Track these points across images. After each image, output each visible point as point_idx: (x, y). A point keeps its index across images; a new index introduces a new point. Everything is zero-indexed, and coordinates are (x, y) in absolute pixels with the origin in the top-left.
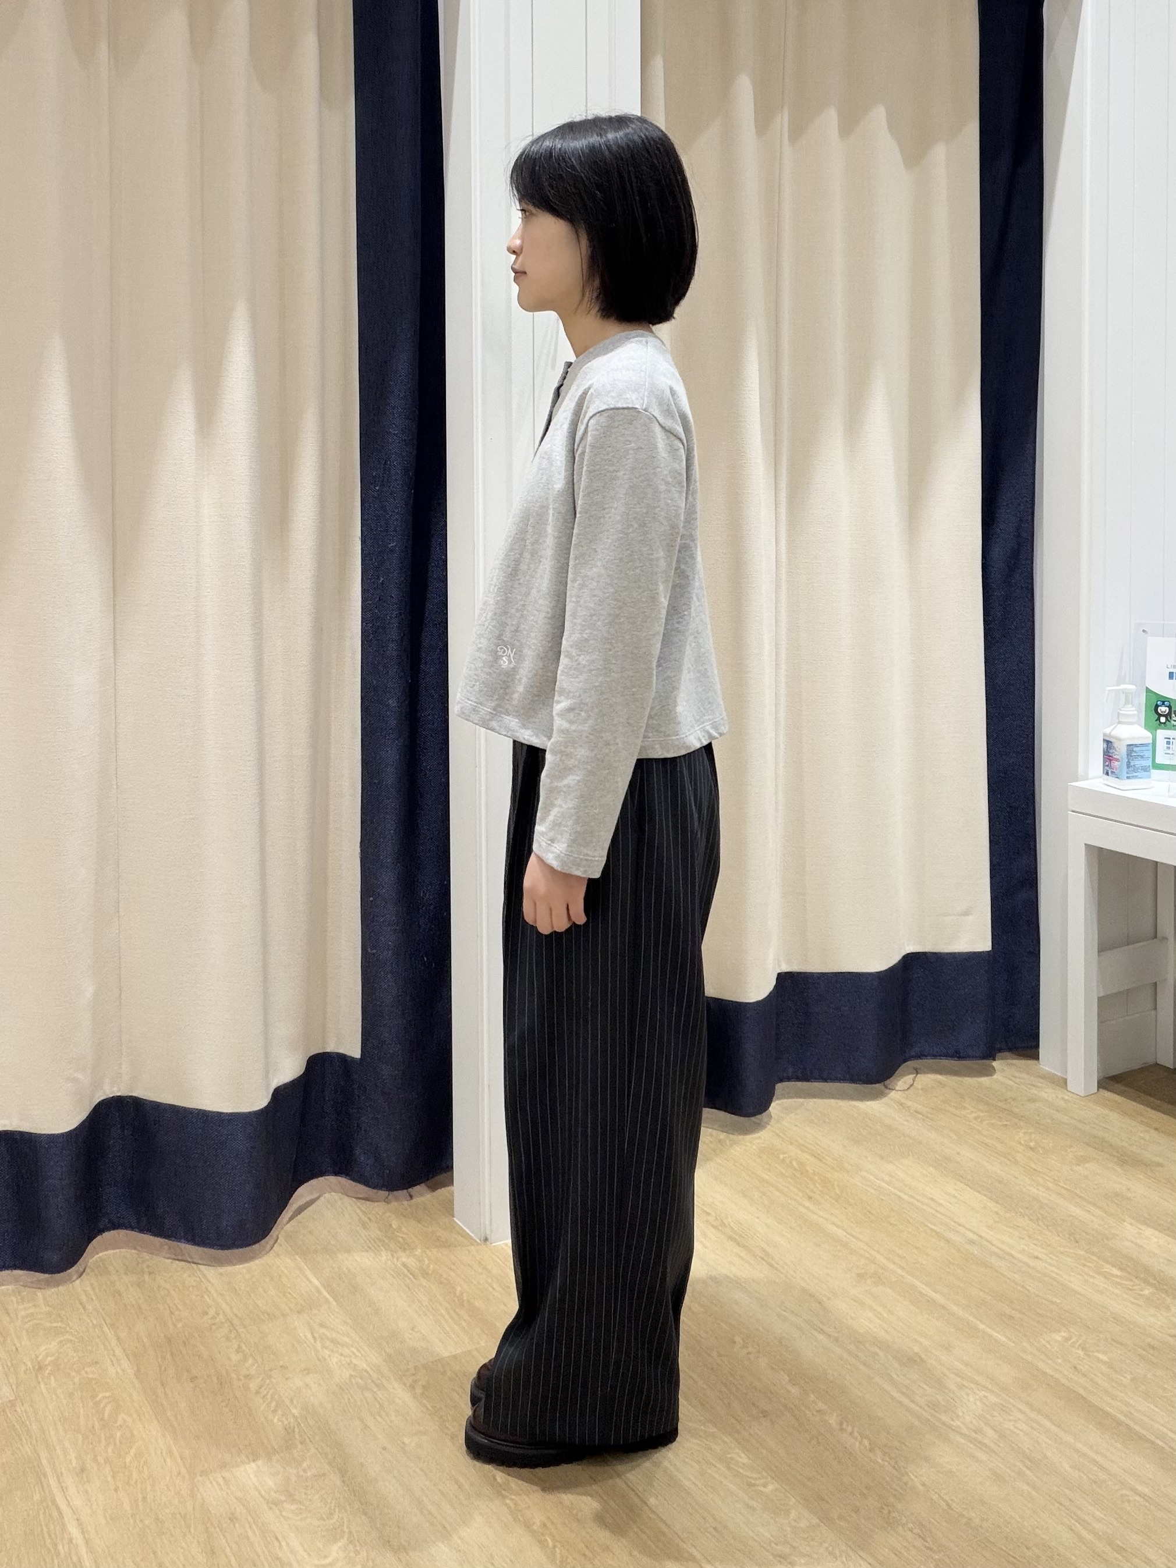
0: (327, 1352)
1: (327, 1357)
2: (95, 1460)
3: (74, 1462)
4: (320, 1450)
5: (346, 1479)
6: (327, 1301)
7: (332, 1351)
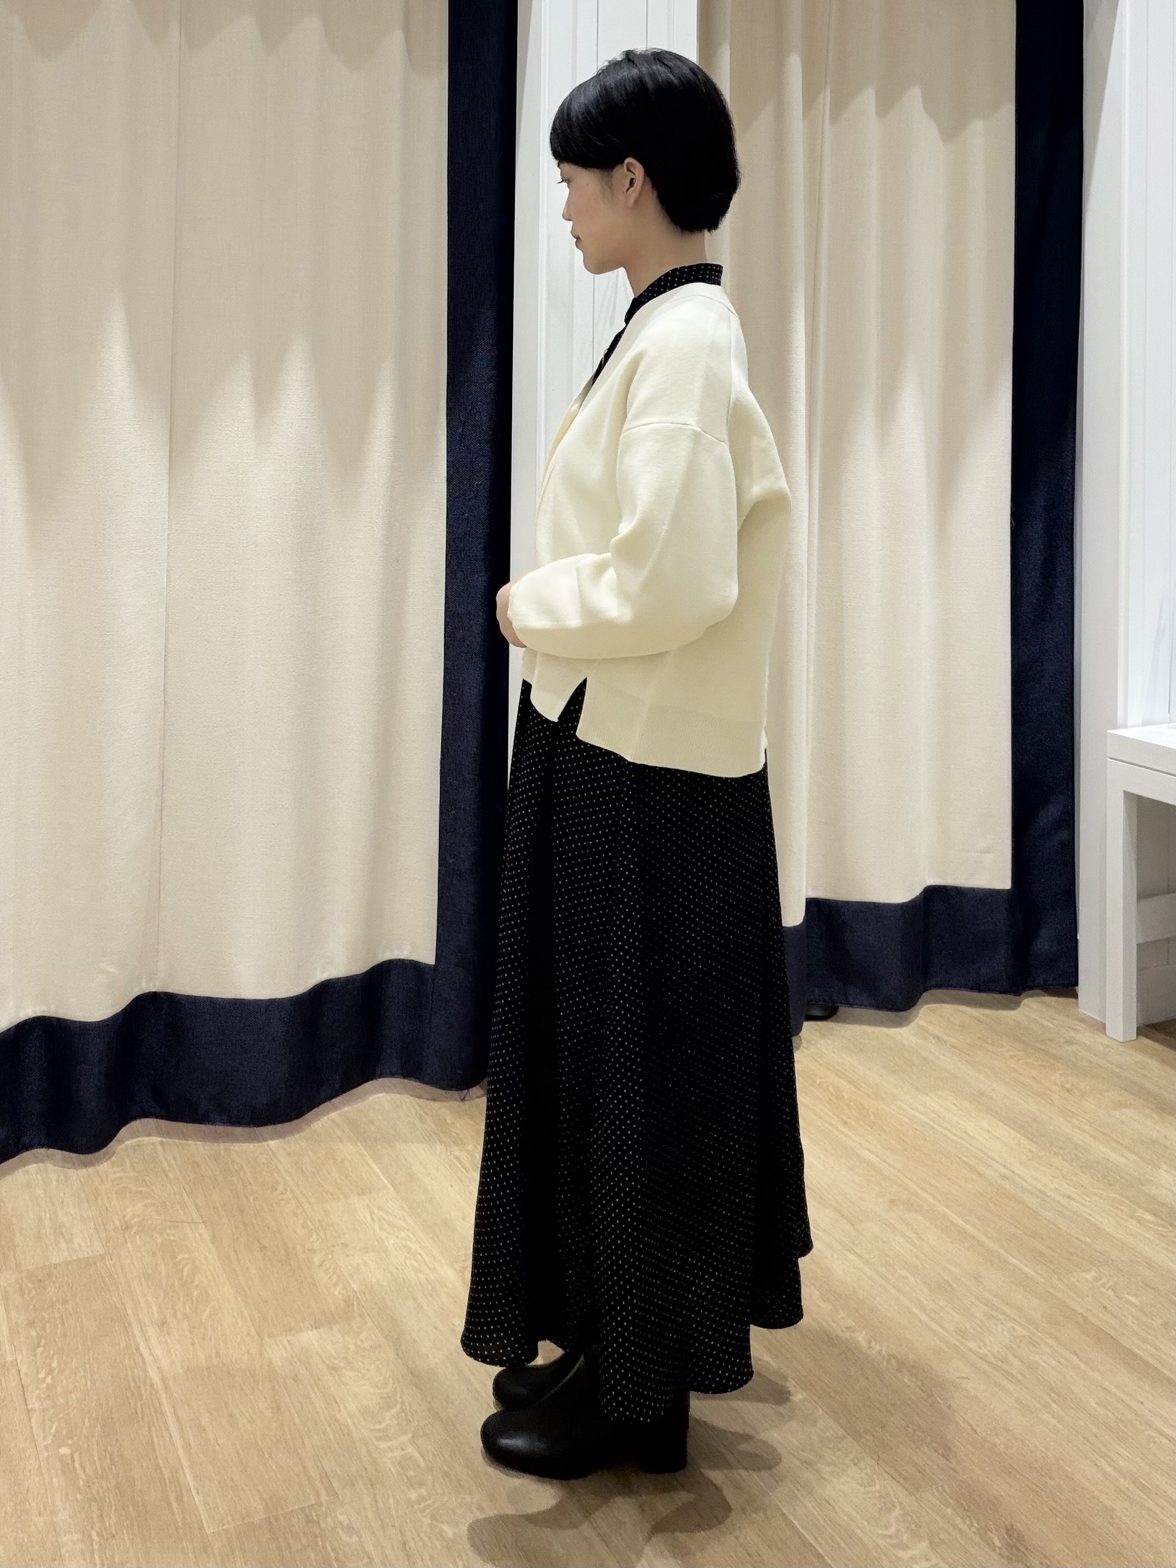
0: (384, 1234)
1: (385, 1239)
2: (175, 1315)
3: (156, 1316)
4: (376, 1323)
5: (400, 1353)
6: (385, 1187)
7: (389, 1233)
